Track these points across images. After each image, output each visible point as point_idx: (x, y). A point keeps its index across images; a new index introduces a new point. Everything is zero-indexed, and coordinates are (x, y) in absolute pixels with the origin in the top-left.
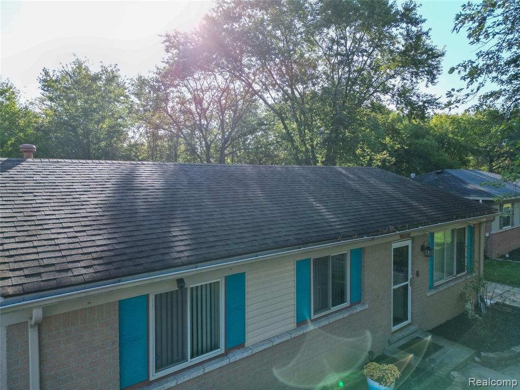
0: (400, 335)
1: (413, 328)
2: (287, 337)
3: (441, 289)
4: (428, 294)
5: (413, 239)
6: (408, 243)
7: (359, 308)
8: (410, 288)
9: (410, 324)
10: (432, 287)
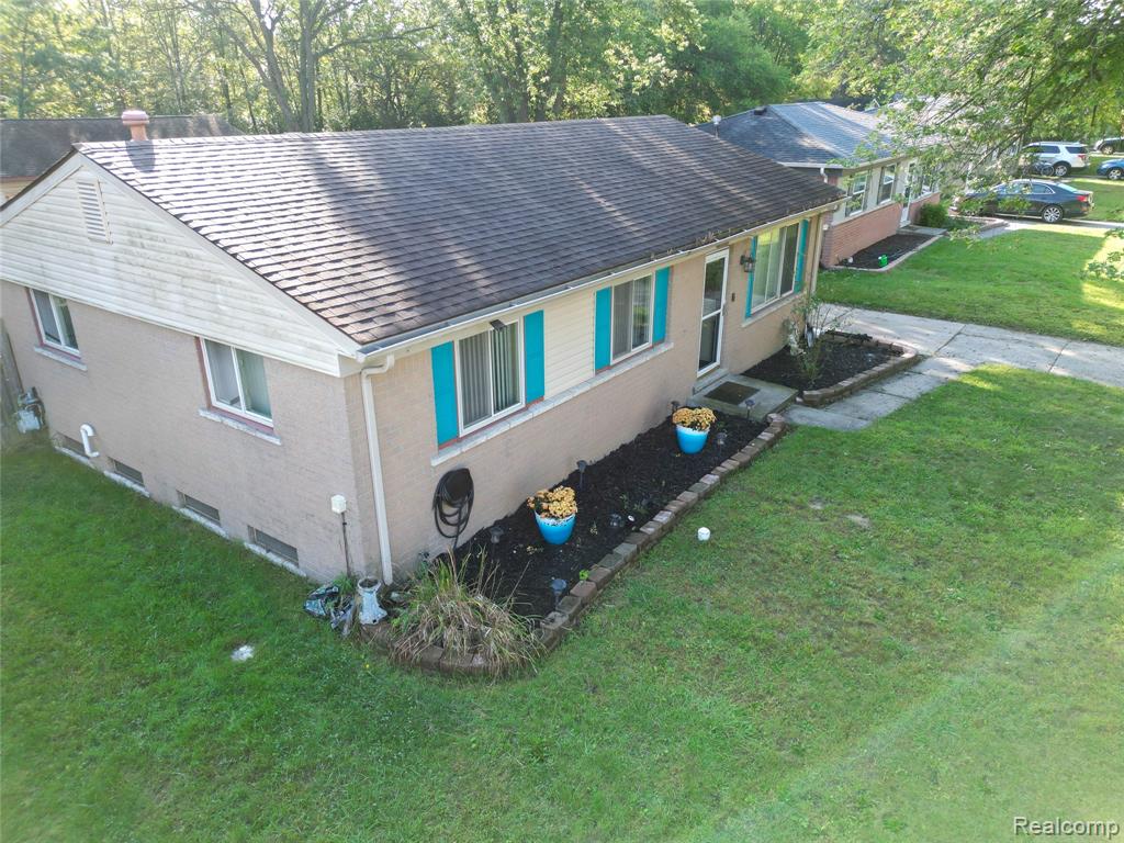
0: (706, 381)
1: (722, 371)
2: (588, 388)
3: (759, 317)
4: (744, 325)
5: (732, 248)
6: (725, 254)
7: (663, 348)
8: (722, 318)
9: (718, 367)
10: (749, 315)
